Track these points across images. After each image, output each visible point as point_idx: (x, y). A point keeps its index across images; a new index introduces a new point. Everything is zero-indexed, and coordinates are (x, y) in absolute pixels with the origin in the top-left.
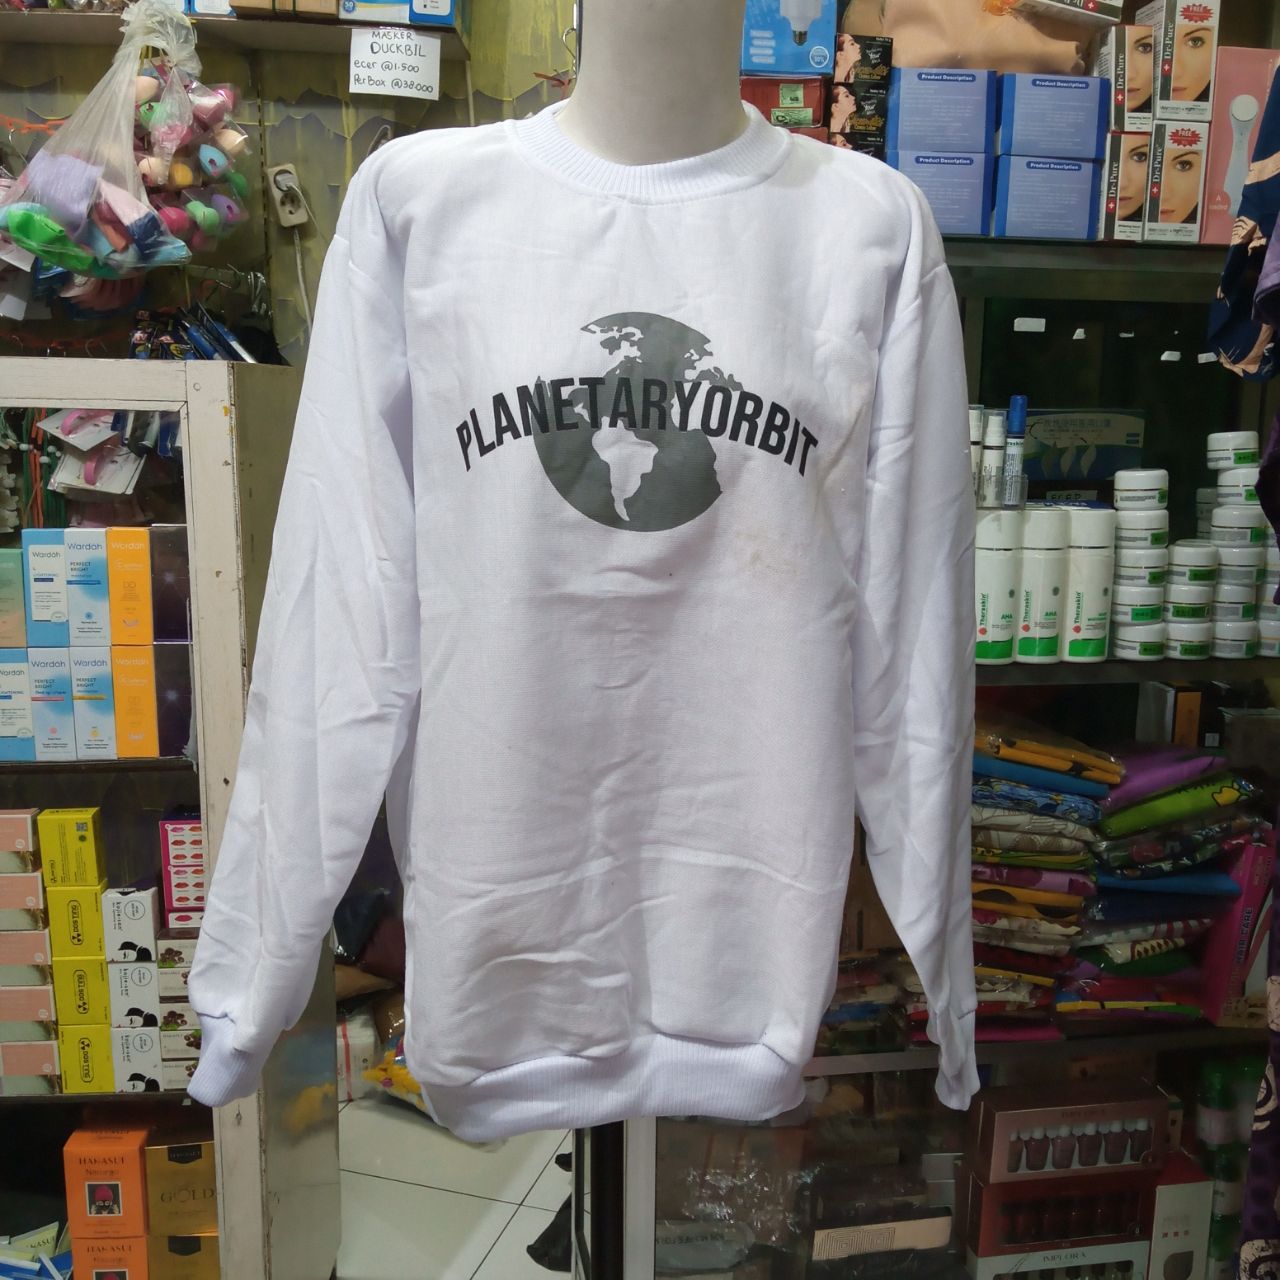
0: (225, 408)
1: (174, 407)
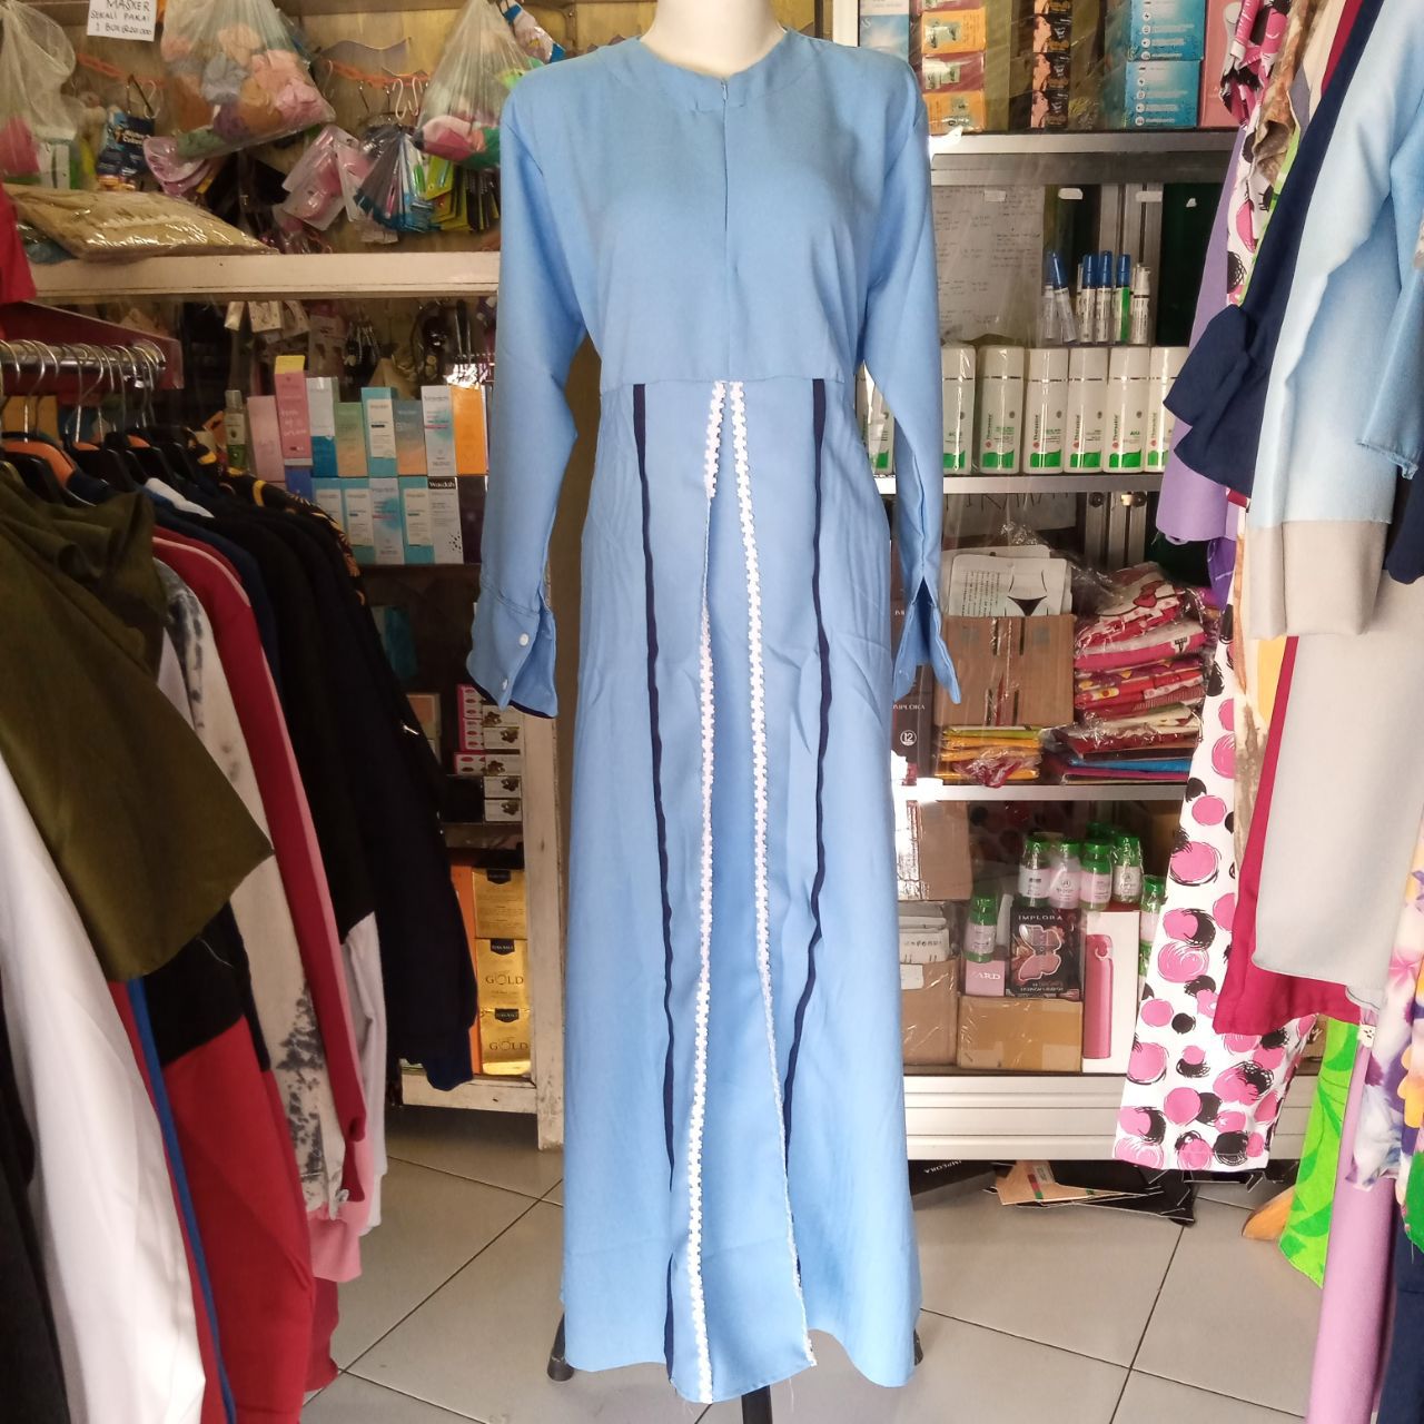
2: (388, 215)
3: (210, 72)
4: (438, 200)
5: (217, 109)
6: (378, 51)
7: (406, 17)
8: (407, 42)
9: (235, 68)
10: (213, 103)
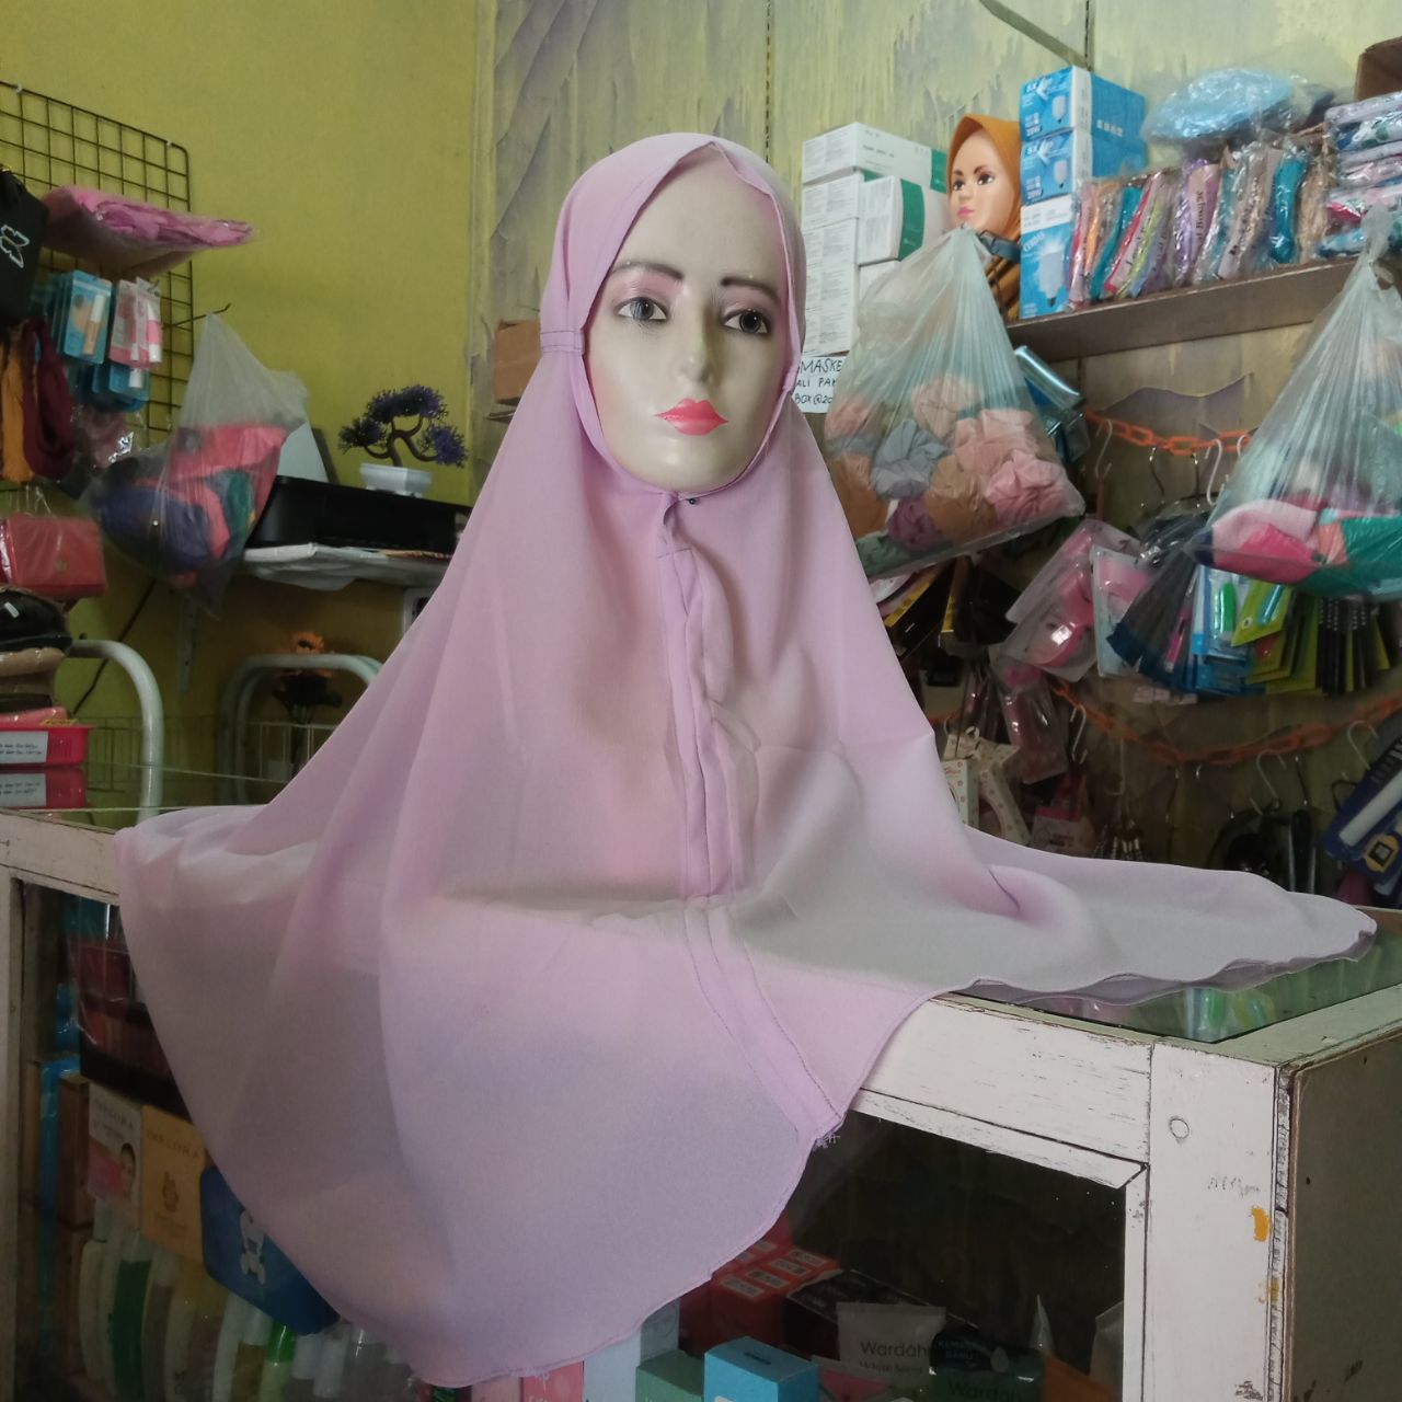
0: (1257, 1213)
1: (1111, 1175)
2: (1170, 666)
3: (888, 451)
4: (1259, 645)
5: (893, 505)
6: (1197, 398)
7: (1248, 342)
8: (1247, 380)
9: (926, 442)
10: (888, 496)
